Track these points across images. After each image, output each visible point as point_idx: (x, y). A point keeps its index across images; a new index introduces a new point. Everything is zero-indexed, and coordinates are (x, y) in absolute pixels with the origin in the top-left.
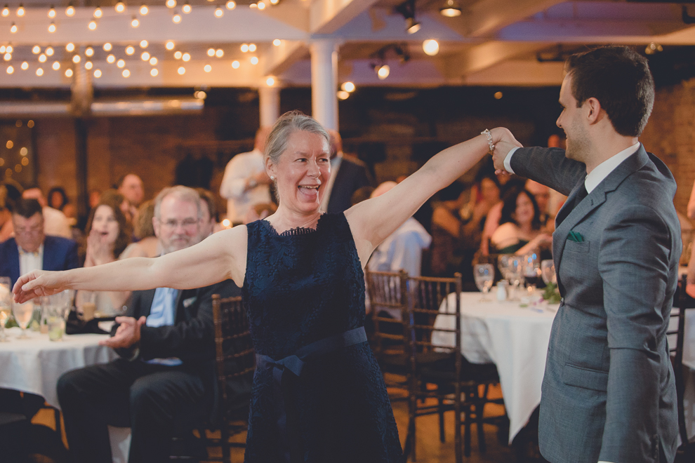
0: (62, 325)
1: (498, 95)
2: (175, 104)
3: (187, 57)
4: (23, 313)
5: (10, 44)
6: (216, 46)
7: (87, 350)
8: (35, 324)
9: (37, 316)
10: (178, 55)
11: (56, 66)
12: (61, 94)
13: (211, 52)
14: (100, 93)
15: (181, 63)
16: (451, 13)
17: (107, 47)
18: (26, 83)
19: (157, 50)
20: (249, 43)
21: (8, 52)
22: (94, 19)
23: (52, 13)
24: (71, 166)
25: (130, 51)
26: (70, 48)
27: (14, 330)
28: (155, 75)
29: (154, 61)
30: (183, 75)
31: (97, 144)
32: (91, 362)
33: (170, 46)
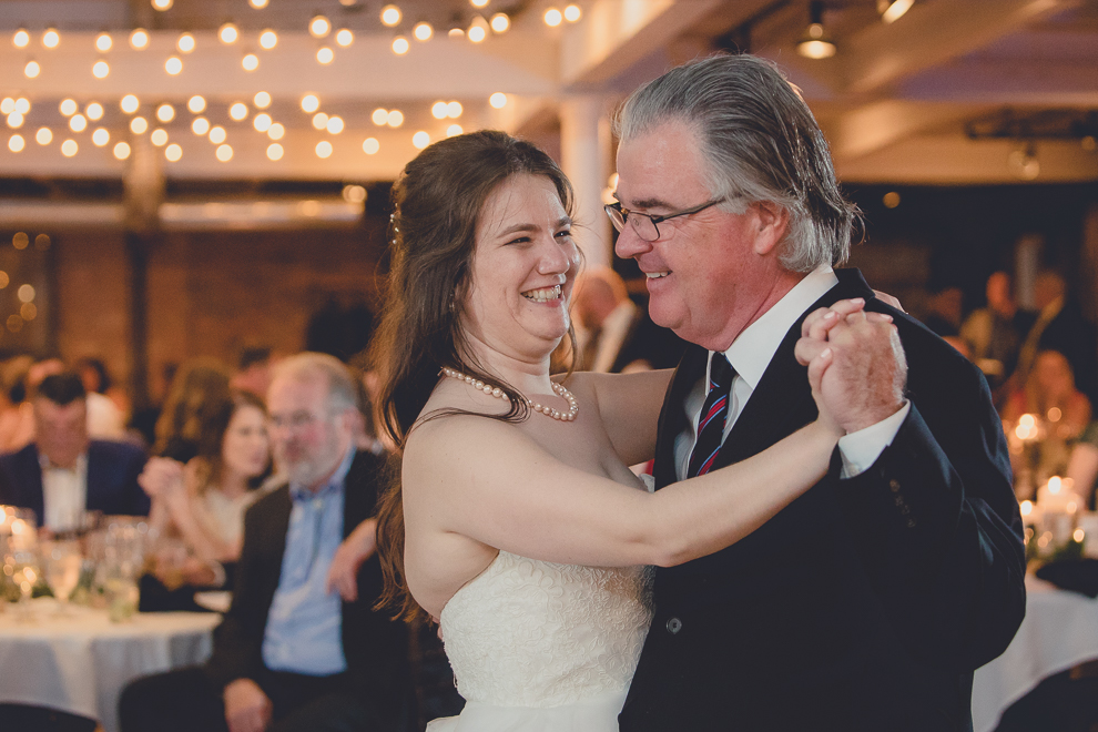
0: (132, 595)
1: (891, 199)
2: (310, 209)
3: (335, 125)
4: (61, 572)
5: (23, 94)
6: (390, 105)
7: (175, 642)
8: (82, 594)
9: (87, 580)
10: (320, 122)
11: (101, 137)
12: (105, 188)
13: (380, 117)
14: (179, 188)
15: (324, 135)
16: (816, 49)
17: (197, 104)
18: (41, 167)
19: (286, 111)
20: (447, 99)
21: (16, 111)
22: (176, 53)
23: (104, 42)
24: (115, 320)
25: (238, 112)
26: (129, 104)
27: (44, 604)
28: (276, 158)
29: (277, 131)
30: (324, 159)
31: (166, 281)
32: (182, 662)
33: (309, 103)
